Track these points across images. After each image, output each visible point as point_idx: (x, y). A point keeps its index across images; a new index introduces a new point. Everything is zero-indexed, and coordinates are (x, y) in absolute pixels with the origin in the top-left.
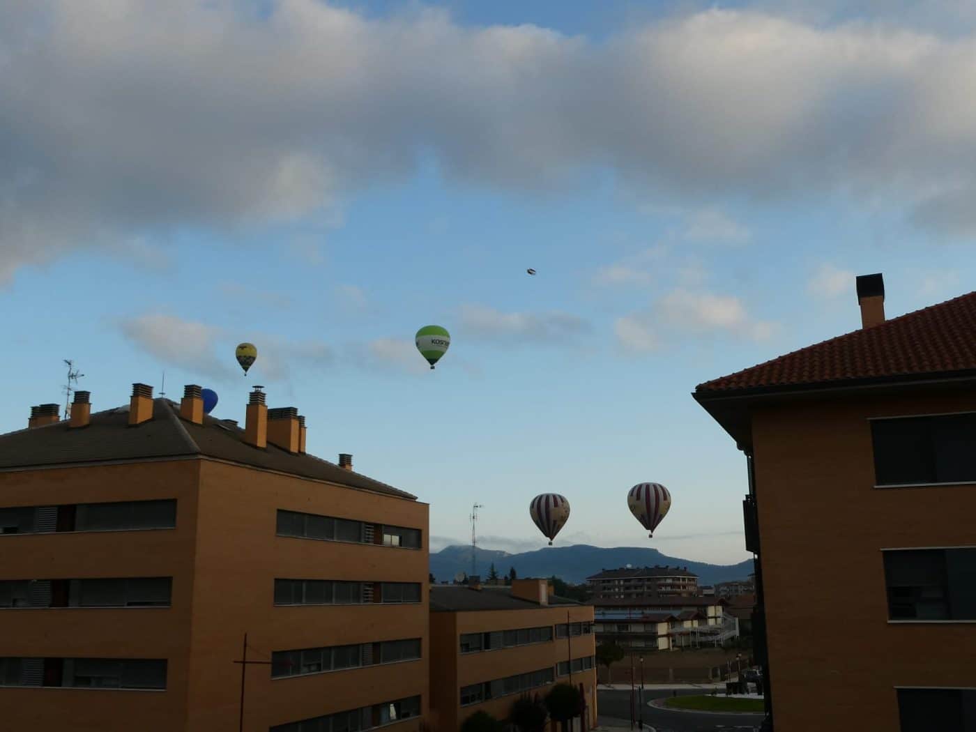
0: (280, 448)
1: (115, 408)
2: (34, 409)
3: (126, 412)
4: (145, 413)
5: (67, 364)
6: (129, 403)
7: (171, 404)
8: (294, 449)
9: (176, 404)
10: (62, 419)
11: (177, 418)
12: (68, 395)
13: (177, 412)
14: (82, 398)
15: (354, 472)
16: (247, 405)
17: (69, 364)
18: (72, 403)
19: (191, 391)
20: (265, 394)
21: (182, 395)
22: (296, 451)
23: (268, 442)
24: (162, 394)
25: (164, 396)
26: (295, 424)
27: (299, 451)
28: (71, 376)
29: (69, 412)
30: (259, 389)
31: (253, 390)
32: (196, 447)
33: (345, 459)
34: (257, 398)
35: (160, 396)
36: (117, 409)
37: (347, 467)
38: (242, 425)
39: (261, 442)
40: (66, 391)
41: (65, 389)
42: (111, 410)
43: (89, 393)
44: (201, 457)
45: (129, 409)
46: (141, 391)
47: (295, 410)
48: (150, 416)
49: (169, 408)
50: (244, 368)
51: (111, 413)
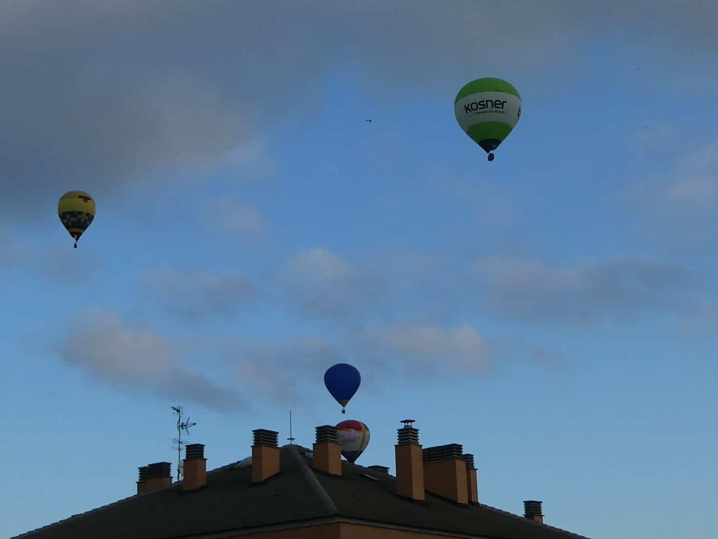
0: (444, 499)
1: (235, 462)
2: (142, 470)
3: (250, 466)
4: (270, 466)
5: (176, 411)
6: (251, 455)
7: (302, 450)
8: (462, 499)
9: (308, 450)
10: (174, 480)
11: (310, 470)
12: (180, 450)
13: (310, 462)
14: (195, 452)
15: (546, 525)
16: (396, 446)
17: (178, 411)
18: (184, 460)
19: (324, 433)
20: (417, 430)
21: (314, 441)
22: (466, 502)
23: (427, 492)
24: (292, 439)
25: (293, 443)
26: (460, 465)
27: (470, 502)
28: (182, 426)
29: (182, 470)
30: (410, 424)
31: (402, 426)
32: (332, 506)
33: (533, 508)
34: (407, 436)
35: (289, 442)
36: (238, 462)
37: (536, 518)
38: (393, 472)
39: (418, 493)
40: (177, 445)
41: (175, 443)
42: (231, 465)
43: (202, 446)
44: (342, 520)
45: (251, 463)
46: (264, 438)
47: (459, 448)
48: (278, 470)
49: (300, 456)
50: (73, 234)
51: (232, 469)
